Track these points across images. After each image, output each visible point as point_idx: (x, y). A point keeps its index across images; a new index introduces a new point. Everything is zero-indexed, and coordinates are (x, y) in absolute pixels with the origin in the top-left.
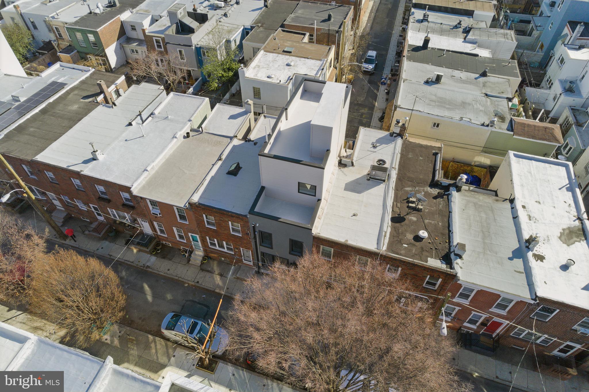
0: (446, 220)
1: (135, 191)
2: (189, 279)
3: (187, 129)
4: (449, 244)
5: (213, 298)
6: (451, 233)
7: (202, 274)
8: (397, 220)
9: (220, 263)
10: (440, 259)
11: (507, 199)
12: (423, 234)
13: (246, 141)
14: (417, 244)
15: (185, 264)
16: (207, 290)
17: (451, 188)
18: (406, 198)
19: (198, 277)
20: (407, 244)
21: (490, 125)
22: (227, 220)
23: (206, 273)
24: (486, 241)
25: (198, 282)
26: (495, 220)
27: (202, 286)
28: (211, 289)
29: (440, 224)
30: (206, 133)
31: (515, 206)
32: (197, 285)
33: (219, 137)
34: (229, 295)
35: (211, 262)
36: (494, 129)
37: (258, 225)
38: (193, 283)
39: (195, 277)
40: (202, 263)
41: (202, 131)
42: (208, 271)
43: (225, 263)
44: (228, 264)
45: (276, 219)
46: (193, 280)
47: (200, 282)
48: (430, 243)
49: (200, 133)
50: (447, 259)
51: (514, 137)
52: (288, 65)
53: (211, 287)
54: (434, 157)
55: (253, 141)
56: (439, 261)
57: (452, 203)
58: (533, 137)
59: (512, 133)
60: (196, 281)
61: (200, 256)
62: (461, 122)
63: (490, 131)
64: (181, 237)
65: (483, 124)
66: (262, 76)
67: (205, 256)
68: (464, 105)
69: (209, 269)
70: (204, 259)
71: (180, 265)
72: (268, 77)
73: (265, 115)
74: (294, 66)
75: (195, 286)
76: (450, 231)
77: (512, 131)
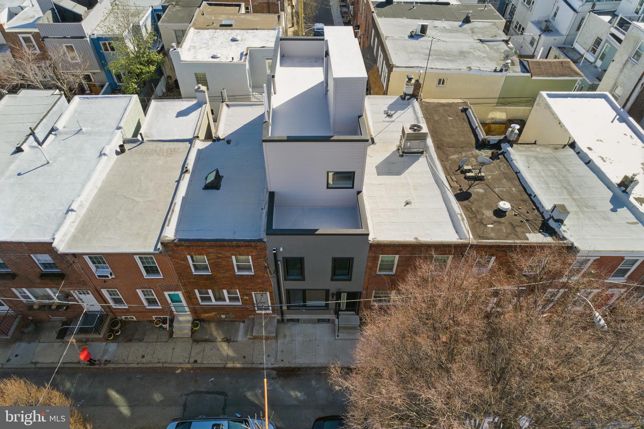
0: (517, 183)
1: (61, 246)
2: (181, 361)
3: (117, 141)
4: (539, 211)
5: (227, 379)
6: (532, 197)
7: (198, 348)
8: (462, 196)
9: (220, 323)
10: (540, 232)
11: (565, 145)
12: (505, 205)
13: (214, 141)
14: (502, 220)
15: (166, 340)
16: (213, 368)
17: (503, 145)
18: (457, 168)
19: (193, 354)
20: (492, 224)
21: (504, 70)
22: (229, 254)
23: (204, 344)
24: (576, 197)
25: (195, 362)
26: (568, 170)
27: (204, 366)
28: (220, 366)
29: (514, 189)
30: (149, 141)
31: (579, 148)
32: (195, 365)
33: (172, 143)
34: (250, 366)
35: (206, 325)
36: (510, 73)
37: (281, 249)
38: (189, 366)
39: (188, 356)
40: (193, 332)
41: (143, 139)
42: (206, 341)
43: (228, 321)
44: (232, 321)
45: (312, 232)
46: (187, 360)
47: (199, 361)
48: (516, 215)
49: (139, 143)
50: (546, 229)
51: (533, 78)
52: (234, 40)
53: (219, 362)
54: (464, 114)
55: (223, 139)
56: (540, 234)
57: (514, 161)
58: (553, 75)
59: (529, 74)
60: (192, 360)
61: (188, 322)
62: (471, 72)
63: (504, 77)
64: (151, 302)
65: (495, 70)
66: (204, 57)
67: (194, 320)
68: (462, 54)
69: (207, 337)
70: (194, 324)
71: (158, 343)
72: (213, 57)
73: (228, 103)
74: (242, 40)
75: (192, 369)
76: (530, 195)
77: (528, 72)
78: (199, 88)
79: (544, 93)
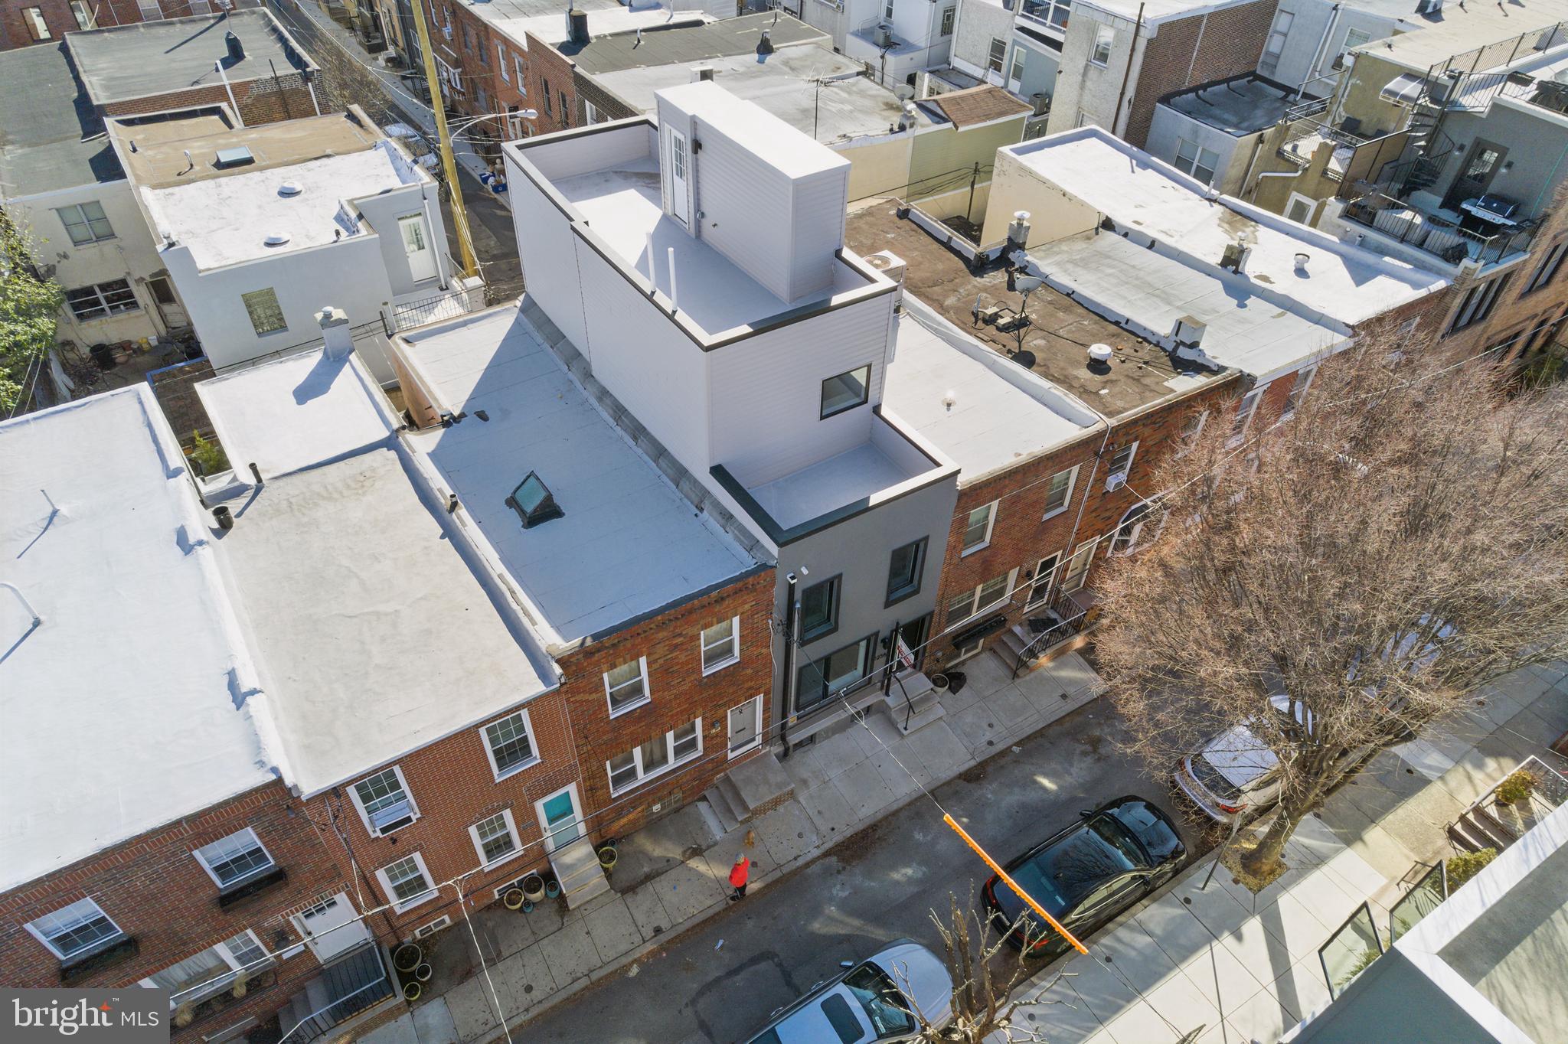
0: (1081, 310)
1: (309, 780)
2: (623, 947)
4: (1150, 343)
5: (750, 924)
6: (1123, 325)
7: (642, 900)
8: (1026, 359)
9: (653, 826)
10: (1179, 373)
11: (1097, 229)
12: (1098, 350)
13: (446, 424)
14: (1111, 376)
15: (559, 924)
16: (705, 922)
17: (1012, 256)
18: (973, 319)
19: (641, 919)
20: (1103, 388)
21: (908, 126)
22: (695, 631)
23: (649, 887)
24: (1179, 304)
25: (658, 931)
26: (1133, 267)
27: (681, 929)
28: (717, 909)
29: (1086, 323)
30: (276, 478)
31: (1122, 227)
32: (663, 938)
33: (341, 464)
34: (778, 874)
35: (626, 848)
36: (918, 131)
37: (805, 571)
38: (650, 947)
39: (633, 929)
40: (608, 875)
41: (259, 480)
42: (649, 878)
43: (668, 814)
44: (677, 811)
46: (637, 939)
47: (664, 924)
48: (1123, 362)
49: (250, 493)
50: (1185, 366)
51: (961, 129)
52: (287, 193)
53: (709, 902)
54: (905, 221)
55: (462, 415)
56: (1181, 377)
57: (1051, 277)
58: (988, 117)
59: (949, 125)
60: (648, 932)
61: (589, 857)
62: (853, 144)
63: (911, 140)
65: (891, 130)
67: (597, 849)
69: (646, 869)
70: (605, 857)
71: (545, 942)
72: (269, 244)
73: (404, 335)
74: (309, 190)
75: (662, 948)
76: (1117, 323)
77: (945, 120)
78: (328, 316)
79: (1006, 149)
